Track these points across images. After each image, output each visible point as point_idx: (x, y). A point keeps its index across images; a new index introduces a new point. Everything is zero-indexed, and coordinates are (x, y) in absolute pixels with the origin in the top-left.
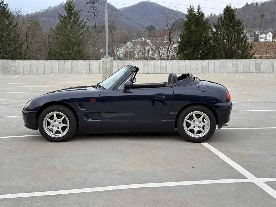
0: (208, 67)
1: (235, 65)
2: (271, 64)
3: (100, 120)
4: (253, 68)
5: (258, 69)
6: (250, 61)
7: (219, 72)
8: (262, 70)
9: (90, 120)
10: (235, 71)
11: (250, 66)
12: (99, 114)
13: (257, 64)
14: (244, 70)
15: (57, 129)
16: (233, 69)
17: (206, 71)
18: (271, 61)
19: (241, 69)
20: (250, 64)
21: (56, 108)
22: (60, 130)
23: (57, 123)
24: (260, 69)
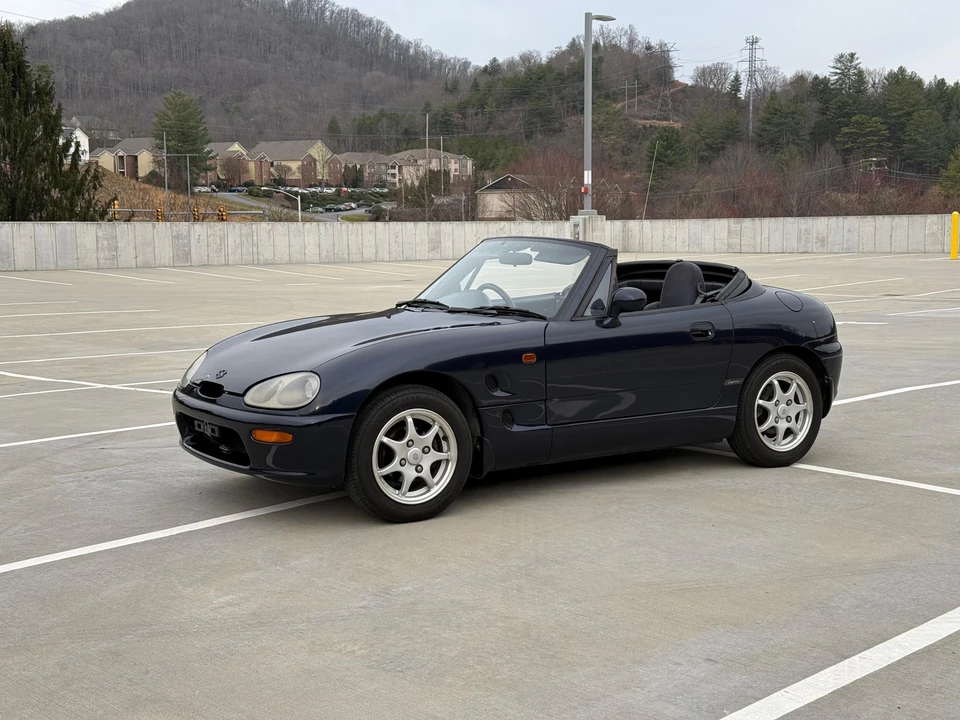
0: (11, 247)
1: (105, 243)
2: (218, 239)
3: (546, 427)
4: (165, 252)
5: (183, 257)
6: (154, 227)
7: (53, 266)
8: (195, 257)
9: (516, 428)
10: (108, 262)
11: (156, 245)
12: (543, 406)
13: (177, 237)
14: (136, 257)
15: (416, 474)
16: (101, 255)
17: (7, 264)
18: (220, 230)
19: (127, 257)
20: (156, 238)
21: (415, 395)
22: (426, 474)
23: (415, 450)
24: (187, 255)
